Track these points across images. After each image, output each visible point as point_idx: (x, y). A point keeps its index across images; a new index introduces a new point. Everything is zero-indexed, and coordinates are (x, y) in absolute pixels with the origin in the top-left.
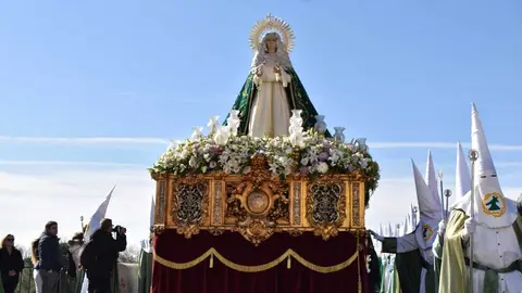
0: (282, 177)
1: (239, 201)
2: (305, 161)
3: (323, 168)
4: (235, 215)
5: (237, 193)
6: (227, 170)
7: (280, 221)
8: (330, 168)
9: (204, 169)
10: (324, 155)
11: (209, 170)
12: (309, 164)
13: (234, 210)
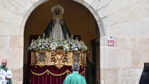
0: (66, 51)
1: (55, 57)
2: (72, 48)
3: (77, 49)
4: (54, 61)
5: (54, 55)
6: (52, 49)
7: (65, 63)
8: (78, 49)
9: (46, 49)
10: (77, 46)
11: (47, 49)
12: (73, 48)
13: (53, 60)
